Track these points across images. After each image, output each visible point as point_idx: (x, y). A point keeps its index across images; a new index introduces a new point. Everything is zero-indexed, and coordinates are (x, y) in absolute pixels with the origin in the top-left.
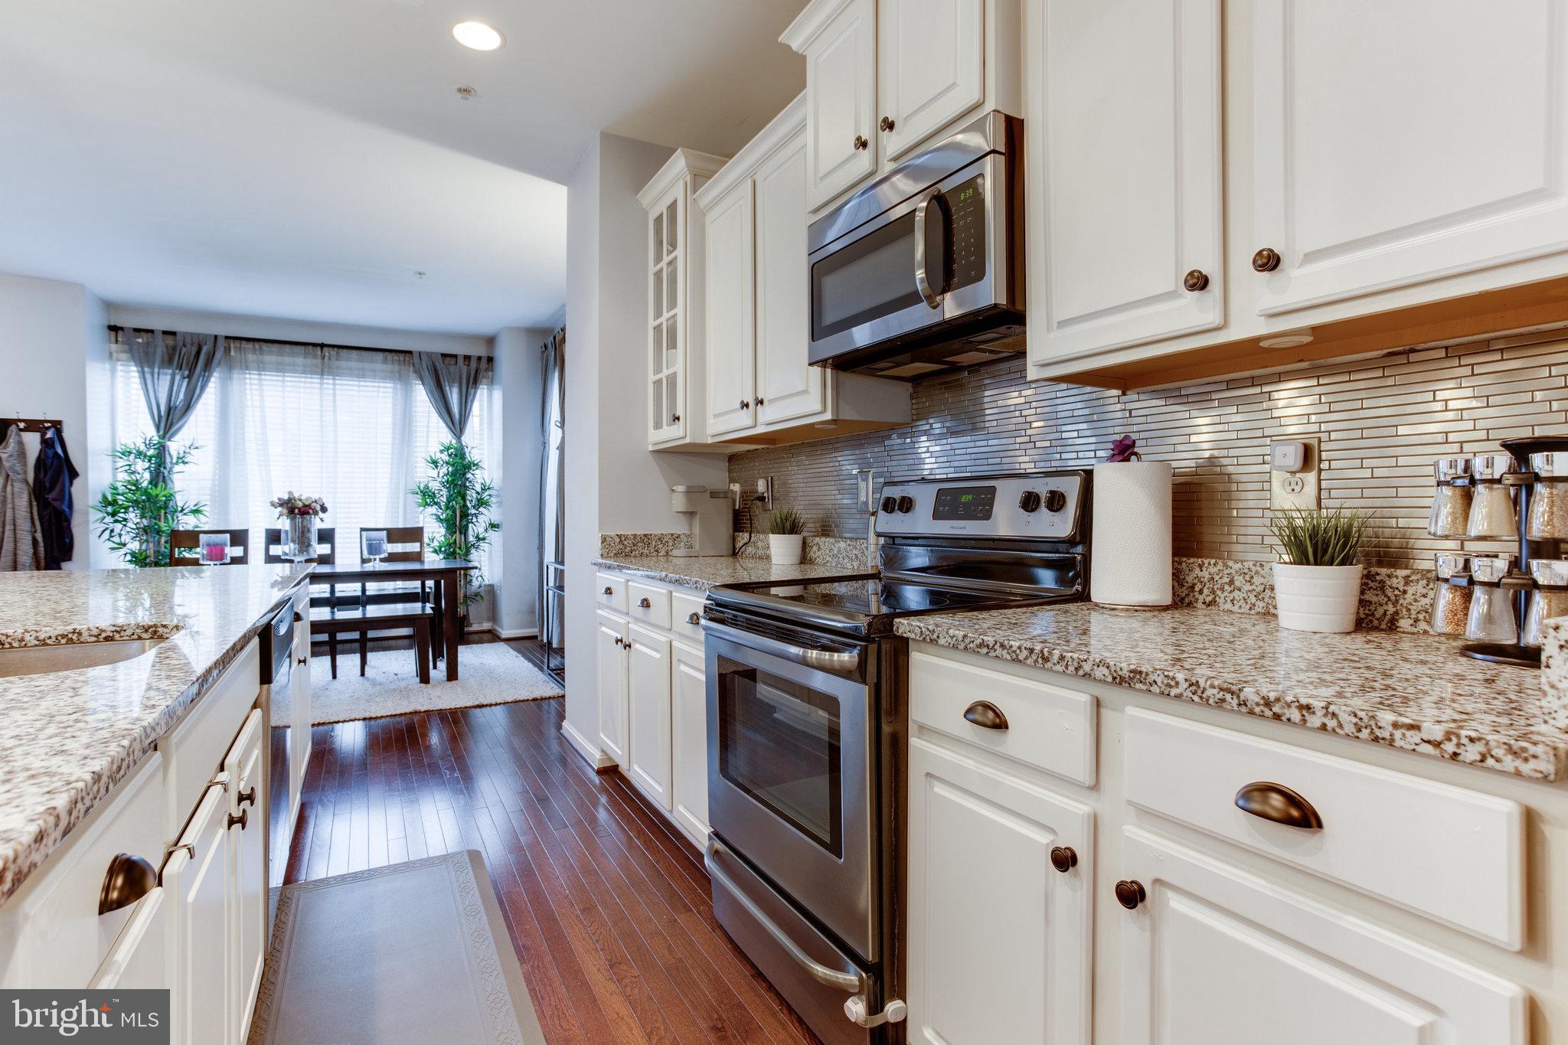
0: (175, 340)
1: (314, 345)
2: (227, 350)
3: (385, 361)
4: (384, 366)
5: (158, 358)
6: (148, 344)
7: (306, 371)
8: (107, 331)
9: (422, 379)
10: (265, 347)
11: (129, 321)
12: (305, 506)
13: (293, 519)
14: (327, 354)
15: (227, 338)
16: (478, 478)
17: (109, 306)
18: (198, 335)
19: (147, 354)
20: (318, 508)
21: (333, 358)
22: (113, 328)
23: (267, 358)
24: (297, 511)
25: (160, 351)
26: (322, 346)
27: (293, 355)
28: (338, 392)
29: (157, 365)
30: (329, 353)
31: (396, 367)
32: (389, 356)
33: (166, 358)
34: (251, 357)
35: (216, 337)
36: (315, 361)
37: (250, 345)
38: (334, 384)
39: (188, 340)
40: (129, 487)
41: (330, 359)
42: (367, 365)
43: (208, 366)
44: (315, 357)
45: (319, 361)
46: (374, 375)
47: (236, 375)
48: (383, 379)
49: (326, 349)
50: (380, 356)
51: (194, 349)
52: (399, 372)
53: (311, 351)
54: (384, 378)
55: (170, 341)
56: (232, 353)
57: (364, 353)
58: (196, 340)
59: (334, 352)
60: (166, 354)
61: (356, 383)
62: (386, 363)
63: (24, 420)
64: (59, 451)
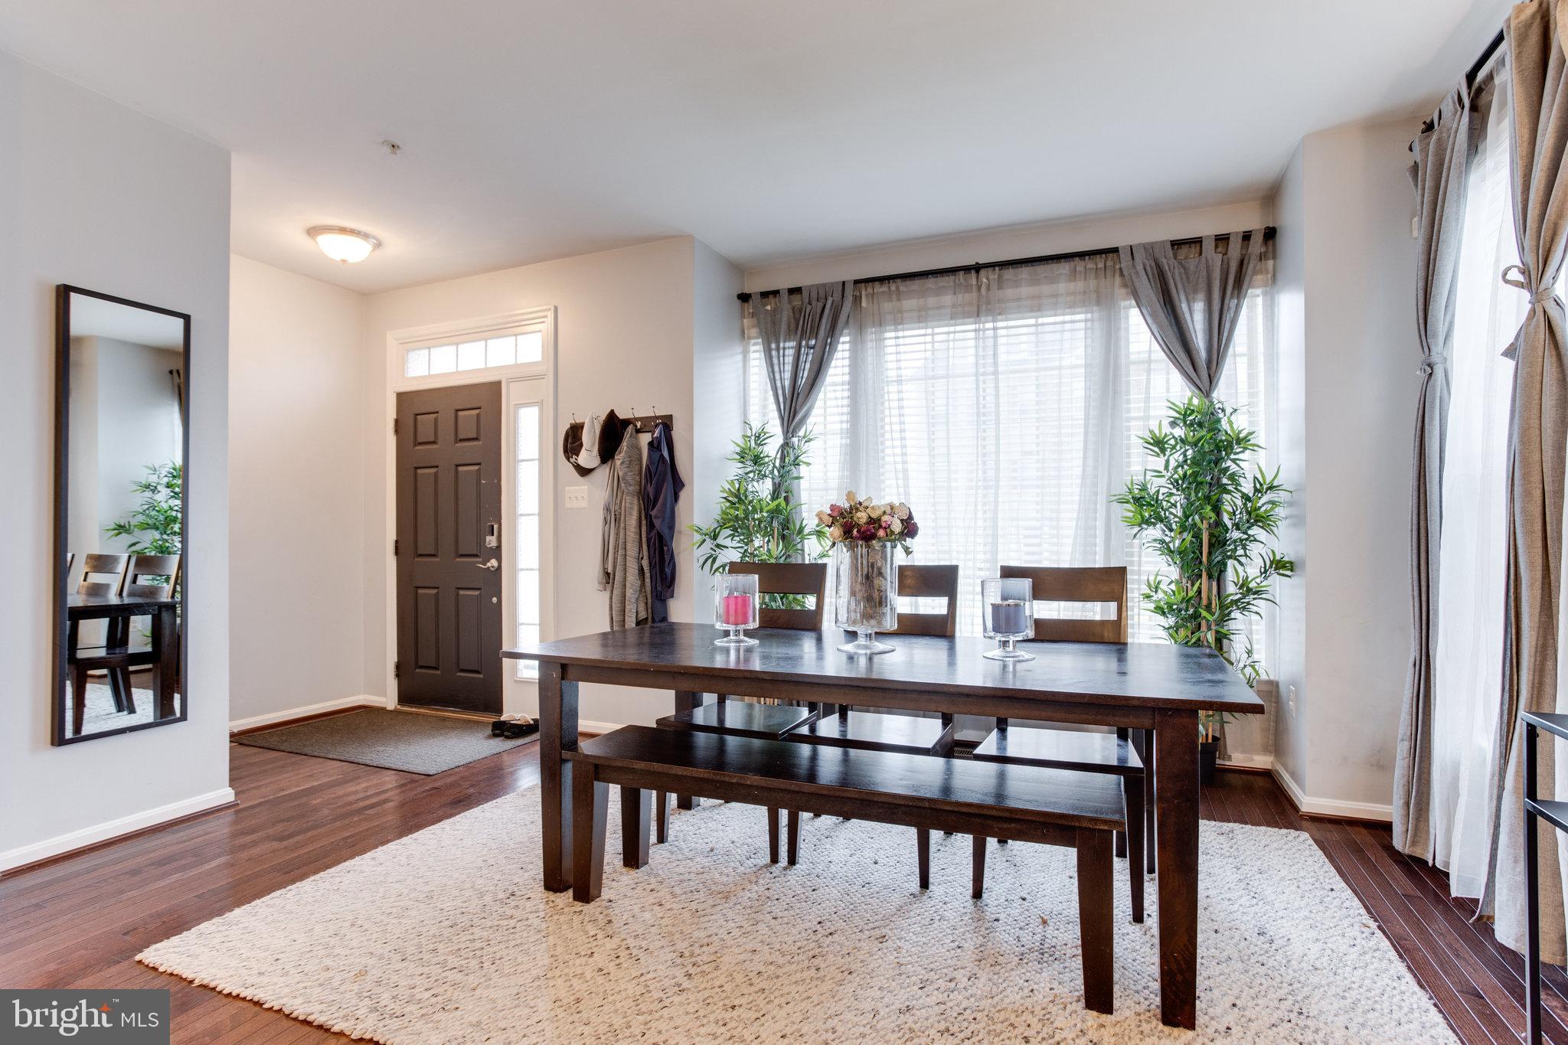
0: (801, 298)
1: (967, 269)
2: (857, 299)
3: (1073, 275)
4: (1072, 286)
5: (784, 326)
6: (775, 311)
7: (958, 314)
8: (738, 302)
9: (1135, 295)
10: (904, 286)
11: (755, 287)
12: (872, 521)
13: (852, 548)
14: (985, 280)
15: (857, 282)
16: (1248, 466)
17: (737, 268)
18: (824, 285)
19: (774, 323)
20: (897, 527)
21: (994, 286)
22: (744, 298)
23: (909, 303)
24: (855, 532)
25: (786, 315)
26: (977, 268)
27: (938, 292)
28: (1001, 341)
29: (782, 340)
30: (988, 279)
31: (1092, 283)
32: (1079, 265)
33: (793, 326)
34: (887, 306)
35: (844, 283)
36: (967, 296)
37: (879, 288)
38: (995, 329)
39: (814, 295)
40: (730, 499)
41: (988, 288)
42: (1046, 289)
43: (834, 329)
44: (968, 288)
45: (974, 295)
47: (871, 334)
48: (1070, 307)
49: (983, 272)
50: (1064, 268)
51: (820, 305)
52: (1097, 291)
53: (962, 280)
54: (1072, 306)
55: (797, 301)
56: (864, 304)
57: (1042, 270)
58: (822, 294)
59: (993, 275)
60: (792, 320)
61: (1032, 321)
62: (1075, 280)
63: (640, 419)
64: (666, 454)
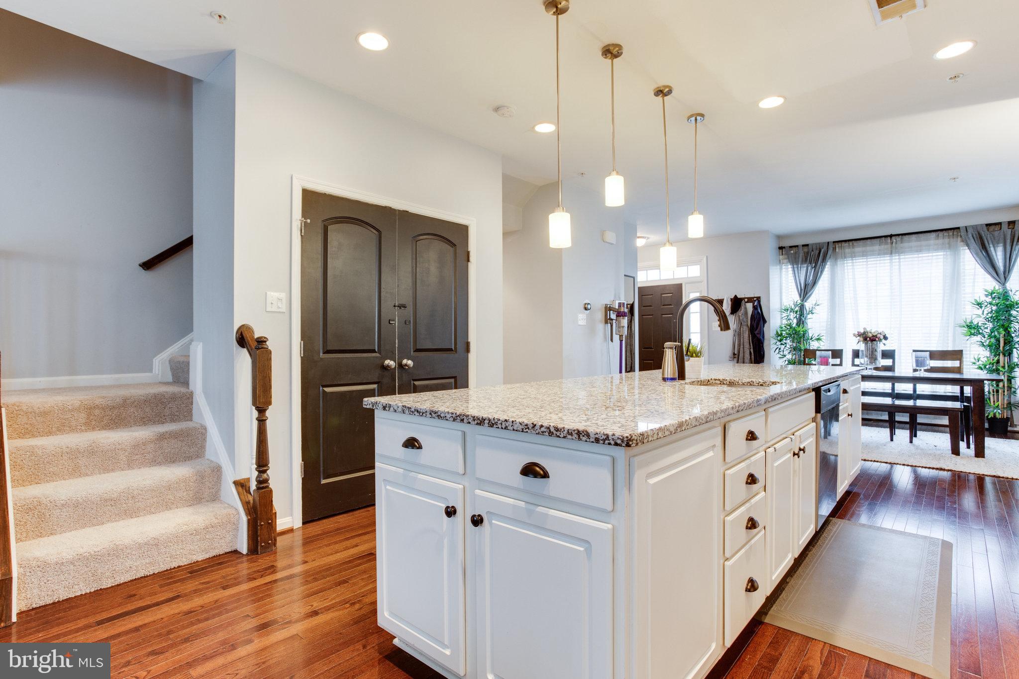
0: (808, 249)
1: (886, 237)
2: (834, 249)
4: (937, 241)
5: (800, 260)
6: (796, 253)
7: (881, 253)
8: (778, 250)
9: (967, 244)
10: (855, 243)
11: (787, 244)
12: (873, 336)
13: (866, 344)
14: (894, 241)
15: (834, 242)
17: (779, 237)
18: (819, 243)
19: (795, 258)
20: (882, 337)
21: (899, 243)
22: (781, 248)
23: (857, 249)
24: (868, 339)
25: (801, 254)
26: (891, 236)
27: (872, 245)
28: (902, 263)
29: (800, 263)
30: (896, 240)
31: (947, 240)
32: (941, 234)
33: (804, 259)
34: (847, 251)
35: (828, 243)
36: (886, 246)
37: (847, 244)
38: (899, 259)
39: (814, 247)
40: (787, 327)
41: (896, 243)
42: (924, 243)
43: (824, 260)
44: (886, 243)
45: (889, 246)
46: (929, 249)
47: (839, 262)
48: (936, 250)
49: (893, 238)
50: (933, 235)
51: (818, 252)
52: (949, 244)
53: (883, 240)
54: (937, 250)
55: (806, 249)
56: (837, 250)
57: (920, 235)
58: (818, 247)
59: (899, 239)
60: (804, 257)
61: (916, 256)
62: (938, 239)
63: (747, 298)
64: (759, 311)
